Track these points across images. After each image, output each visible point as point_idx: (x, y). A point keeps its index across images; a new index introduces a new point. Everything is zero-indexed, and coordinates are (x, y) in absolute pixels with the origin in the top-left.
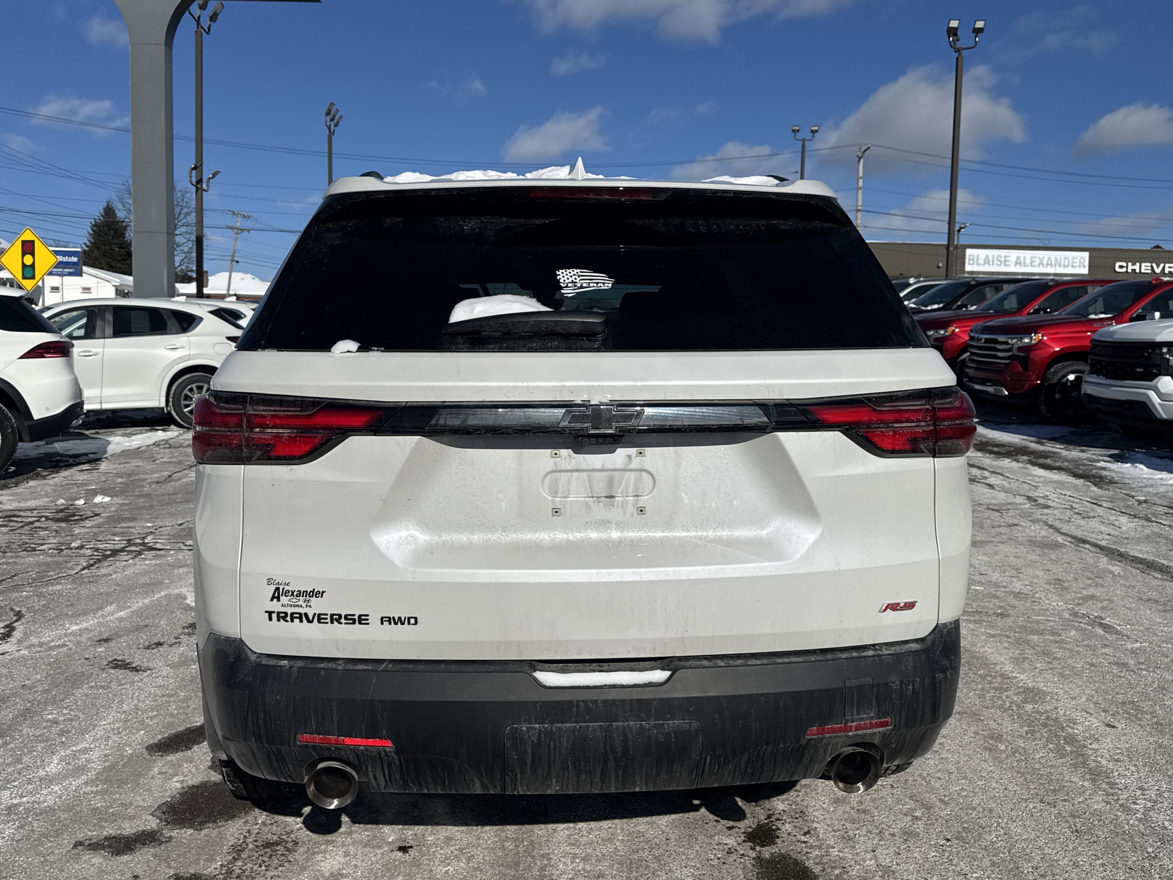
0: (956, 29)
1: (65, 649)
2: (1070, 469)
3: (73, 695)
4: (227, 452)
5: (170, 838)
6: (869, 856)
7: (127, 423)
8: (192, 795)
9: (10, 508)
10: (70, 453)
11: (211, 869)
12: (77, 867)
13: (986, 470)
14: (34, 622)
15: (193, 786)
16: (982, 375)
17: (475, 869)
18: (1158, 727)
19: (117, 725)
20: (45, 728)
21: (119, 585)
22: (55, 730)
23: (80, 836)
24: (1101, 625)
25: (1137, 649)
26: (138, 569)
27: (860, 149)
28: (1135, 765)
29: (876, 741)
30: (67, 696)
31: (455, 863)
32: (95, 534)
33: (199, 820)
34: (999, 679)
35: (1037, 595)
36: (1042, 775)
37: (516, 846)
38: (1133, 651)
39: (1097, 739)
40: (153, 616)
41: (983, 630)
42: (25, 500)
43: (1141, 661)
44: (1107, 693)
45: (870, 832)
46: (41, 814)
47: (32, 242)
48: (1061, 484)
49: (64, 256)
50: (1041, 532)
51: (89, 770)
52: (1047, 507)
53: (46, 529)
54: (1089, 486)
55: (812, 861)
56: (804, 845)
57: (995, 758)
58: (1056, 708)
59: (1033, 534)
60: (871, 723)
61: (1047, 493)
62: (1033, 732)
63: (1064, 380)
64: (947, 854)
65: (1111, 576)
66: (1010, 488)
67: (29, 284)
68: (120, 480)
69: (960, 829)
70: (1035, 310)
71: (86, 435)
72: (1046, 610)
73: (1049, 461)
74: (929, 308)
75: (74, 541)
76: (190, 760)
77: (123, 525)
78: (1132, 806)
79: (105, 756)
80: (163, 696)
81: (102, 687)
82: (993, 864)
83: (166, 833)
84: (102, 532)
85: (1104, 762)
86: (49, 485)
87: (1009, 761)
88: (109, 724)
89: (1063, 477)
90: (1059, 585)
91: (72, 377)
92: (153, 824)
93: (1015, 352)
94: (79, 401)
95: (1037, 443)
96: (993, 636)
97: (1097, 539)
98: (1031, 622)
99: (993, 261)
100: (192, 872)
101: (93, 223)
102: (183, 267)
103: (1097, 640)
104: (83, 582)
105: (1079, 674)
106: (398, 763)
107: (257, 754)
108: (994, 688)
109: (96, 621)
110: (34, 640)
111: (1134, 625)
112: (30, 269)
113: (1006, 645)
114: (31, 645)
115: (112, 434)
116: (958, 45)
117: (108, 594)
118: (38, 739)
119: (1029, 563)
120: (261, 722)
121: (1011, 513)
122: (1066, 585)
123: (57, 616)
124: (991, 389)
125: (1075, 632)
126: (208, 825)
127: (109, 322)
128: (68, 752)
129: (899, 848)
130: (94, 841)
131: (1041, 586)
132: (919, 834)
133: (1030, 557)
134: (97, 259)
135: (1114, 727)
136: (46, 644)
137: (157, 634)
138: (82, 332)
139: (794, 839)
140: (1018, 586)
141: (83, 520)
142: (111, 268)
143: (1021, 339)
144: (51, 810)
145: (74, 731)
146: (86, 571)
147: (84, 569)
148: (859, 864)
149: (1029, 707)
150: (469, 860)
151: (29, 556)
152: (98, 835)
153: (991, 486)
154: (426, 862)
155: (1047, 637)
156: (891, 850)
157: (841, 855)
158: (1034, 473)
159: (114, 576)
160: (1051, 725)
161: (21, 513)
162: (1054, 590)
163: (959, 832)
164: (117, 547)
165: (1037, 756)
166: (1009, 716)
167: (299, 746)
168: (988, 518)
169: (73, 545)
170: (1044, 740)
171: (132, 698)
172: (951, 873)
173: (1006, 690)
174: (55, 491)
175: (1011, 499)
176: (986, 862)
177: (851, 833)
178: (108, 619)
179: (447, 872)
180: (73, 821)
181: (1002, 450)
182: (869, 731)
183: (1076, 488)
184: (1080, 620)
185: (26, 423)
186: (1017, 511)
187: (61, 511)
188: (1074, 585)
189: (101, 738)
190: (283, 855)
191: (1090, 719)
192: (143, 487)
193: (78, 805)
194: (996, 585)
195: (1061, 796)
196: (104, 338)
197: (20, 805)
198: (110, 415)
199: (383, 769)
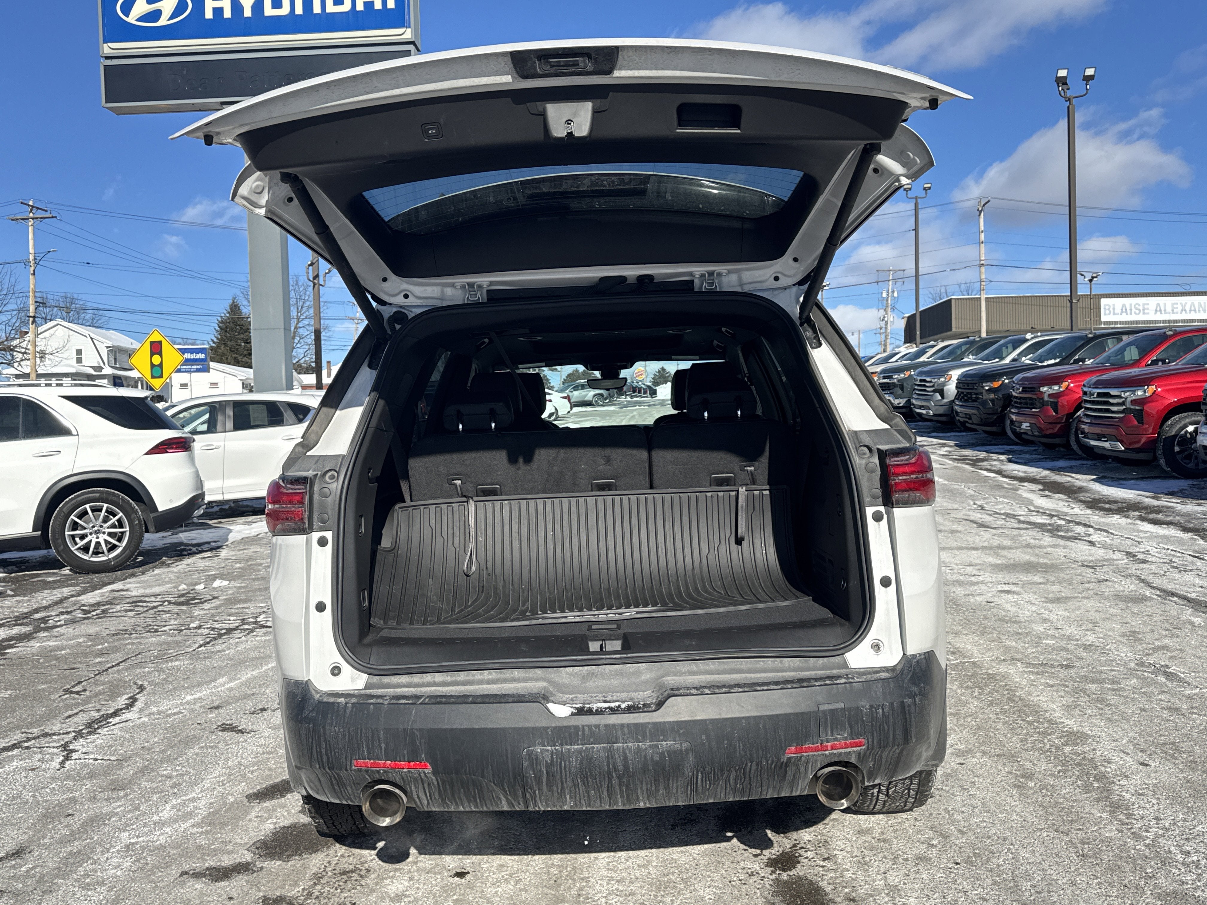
0: (1065, 78)
1: (180, 716)
2: (1181, 523)
3: (186, 754)
4: (292, 524)
5: (262, 868)
6: (879, 877)
7: (248, 512)
8: (283, 834)
9: (138, 594)
10: (194, 542)
11: (294, 892)
12: (182, 891)
13: (1092, 527)
14: (154, 693)
15: (284, 827)
16: (1098, 430)
17: (521, 890)
18: (1192, 765)
19: (222, 779)
20: (160, 782)
21: (231, 660)
22: (169, 783)
23: (186, 867)
24: (1165, 673)
25: (1195, 694)
26: (249, 645)
27: (980, 202)
28: (1158, 799)
29: (853, 760)
30: (180, 756)
31: (504, 885)
32: (213, 615)
33: (288, 853)
34: (1046, 725)
35: (1108, 647)
36: (1063, 808)
37: (560, 871)
38: (1189, 697)
39: (1127, 777)
40: (260, 685)
41: (1043, 680)
42: (151, 587)
43: (1194, 705)
44: (1150, 735)
45: (885, 857)
46: (154, 850)
47: (160, 343)
48: (1167, 539)
49: (192, 353)
50: (1130, 586)
51: (197, 815)
52: (1145, 562)
53: (168, 612)
54: (1196, 540)
55: (825, 882)
56: (821, 869)
57: (1021, 794)
58: (1095, 750)
59: (1122, 588)
60: (845, 743)
61: (1149, 548)
62: (1065, 771)
63: (1183, 432)
64: (953, 875)
65: (1190, 627)
66: (1112, 545)
67: (157, 383)
68: (238, 565)
69: (971, 855)
70: (1153, 361)
71: (210, 525)
72: (1112, 661)
73: (1160, 516)
74: (1045, 364)
75: (192, 622)
76: (283, 806)
77: (239, 606)
78: (1144, 834)
79: (211, 803)
80: (264, 753)
81: (211, 747)
82: (995, 883)
83: (259, 864)
84: (219, 613)
85: (1128, 796)
86: (173, 572)
87: (1035, 796)
88: (215, 777)
89: (1172, 532)
90: (1134, 636)
91: (192, 470)
92: (248, 857)
93: (1128, 405)
94: (200, 492)
95: (1153, 498)
96: (1052, 686)
97: (1187, 592)
98: (1094, 673)
99: (1131, 310)
100: (278, 894)
101: (220, 319)
102: (307, 359)
103: (1156, 687)
104: (199, 658)
105: (1125, 718)
106: (436, 783)
107: (322, 779)
108: (1039, 733)
109: (209, 691)
110: (154, 709)
111: (1199, 672)
112: (158, 369)
113: (1062, 693)
114: (151, 714)
115: (233, 523)
116: (1069, 94)
117: (221, 668)
118: (153, 791)
119: (1108, 616)
120: (323, 751)
121: (1105, 569)
122: (1140, 636)
123: (175, 688)
124: (1107, 445)
125: (1135, 680)
126: (294, 857)
127: (229, 417)
128: (179, 801)
129: (909, 870)
130: (197, 871)
131: (1114, 638)
132: (931, 859)
133: (1112, 611)
134: (223, 354)
135: (1147, 765)
136: (164, 712)
137: (262, 701)
138: (205, 427)
139: (813, 864)
140: (1091, 638)
141: (202, 603)
142: (237, 363)
143: (1134, 392)
144: (163, 847)
145: (184, 784)
146: (203, 648)
147: (200, 646)
148: (869, 884)
149: (1067, 749)
150: (517, 882)
151: (152, 637)
152: (200, 867)
153: (1092, 543)
154: (479, 884)
155: (1106, 685)
156: (902, 872)
157: (854, 876)
158: (1141, 528)
159: (227, 652)
160: (1085, 765)
161: (147, 599)
162: (1126, 642)
163: (969, 857)
164: (232, 626)
165: (1064, 792)
166: (1046, 757)
167: (355, 770)
168: (1080, 575)
169: (192, 625)
170: (1074, 778)
171: (237, 756)
172: (953, 891)
173: (1050, 734)
174: (178, 578)
175: (1110, 555)
176: (989, 881)
177: (867, 859)
178: (220, 689)
179: (496, 893)
180: (181, 856)
181: (1113, 507)
182: (844, 750)
183: (1181, 542)
184: (1145, 669)
185: (152, 515)
186: (1111, 567)
187: (183, 595)
188: (1148, 637)
189: (208, 789)
190: (356, 880)
191: (1125, 758)
192: (259, 571)
193: (185, 843)
194: (1069, 638)
195: (1077, 826)
196: (225, 432)
197: (137, 843)
198: (233, 505)
199: (424, 789)
